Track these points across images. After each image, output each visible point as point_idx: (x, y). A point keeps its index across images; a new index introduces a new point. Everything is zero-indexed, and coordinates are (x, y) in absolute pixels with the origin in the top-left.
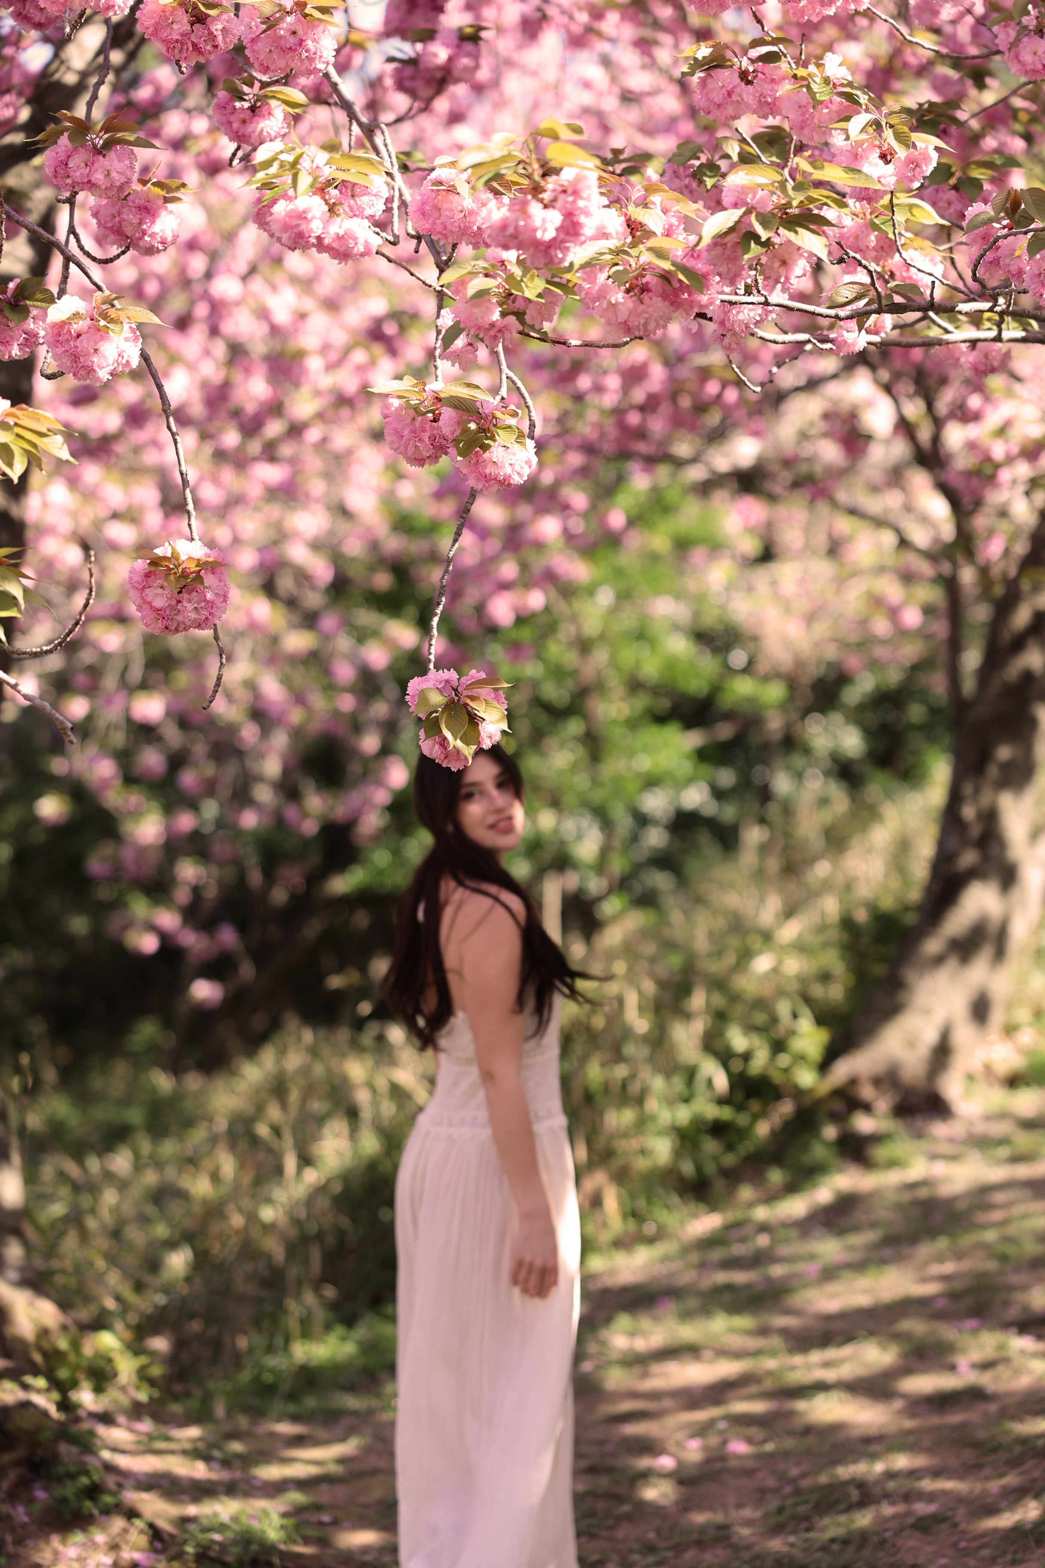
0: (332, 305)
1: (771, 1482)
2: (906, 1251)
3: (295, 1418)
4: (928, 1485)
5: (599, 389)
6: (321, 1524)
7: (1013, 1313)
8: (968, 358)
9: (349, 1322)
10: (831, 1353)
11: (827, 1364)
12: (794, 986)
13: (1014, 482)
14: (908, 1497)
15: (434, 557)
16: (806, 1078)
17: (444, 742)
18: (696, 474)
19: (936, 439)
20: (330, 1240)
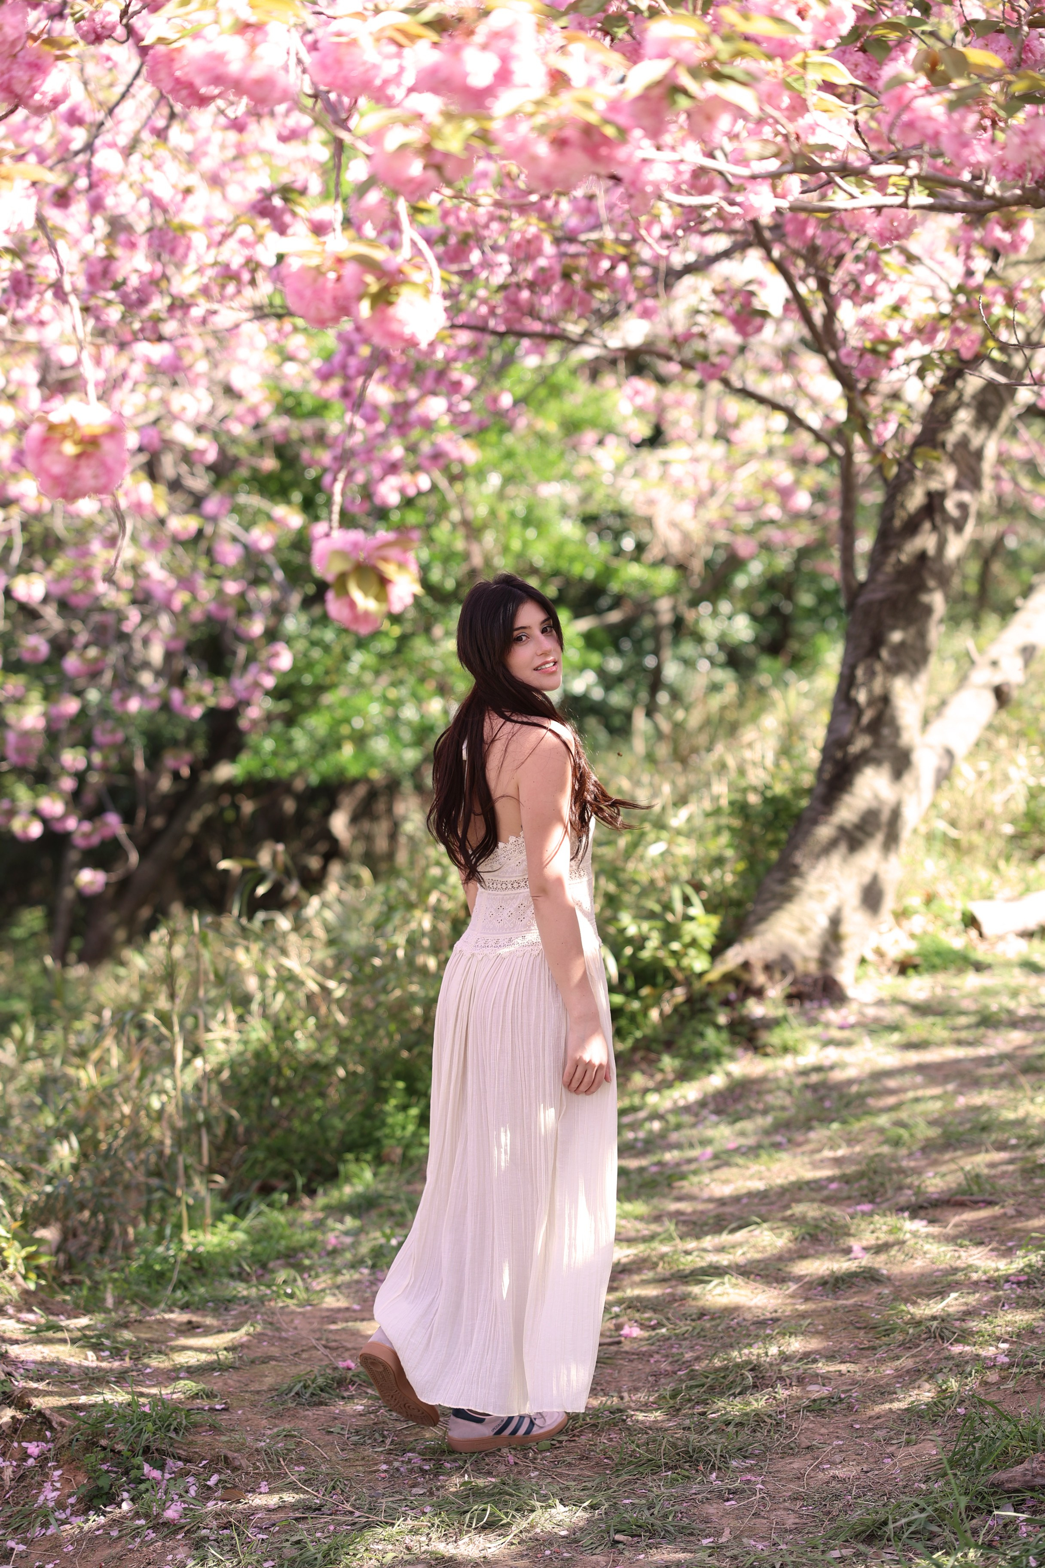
0: (215, 181)
1: (665, 1366)
2: (799, 1137)
3: (185, 1307)
4: (822, 1368)
5: (487, 264)
6: (212, 1410)
7: (907, 1197)
8: (874, 224)
9: (239, 1210)
10: (725, 1238)
11: (721, 1249)
12: (684, 873)
13: (907, 363)
14: (801, 1381)
15: (320, 438)
16: (698, 963)
17: (352, 605)
18: (587, 352)
19: (830, 317)
20: (220, 1130)
